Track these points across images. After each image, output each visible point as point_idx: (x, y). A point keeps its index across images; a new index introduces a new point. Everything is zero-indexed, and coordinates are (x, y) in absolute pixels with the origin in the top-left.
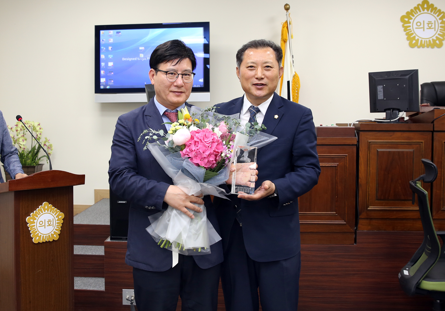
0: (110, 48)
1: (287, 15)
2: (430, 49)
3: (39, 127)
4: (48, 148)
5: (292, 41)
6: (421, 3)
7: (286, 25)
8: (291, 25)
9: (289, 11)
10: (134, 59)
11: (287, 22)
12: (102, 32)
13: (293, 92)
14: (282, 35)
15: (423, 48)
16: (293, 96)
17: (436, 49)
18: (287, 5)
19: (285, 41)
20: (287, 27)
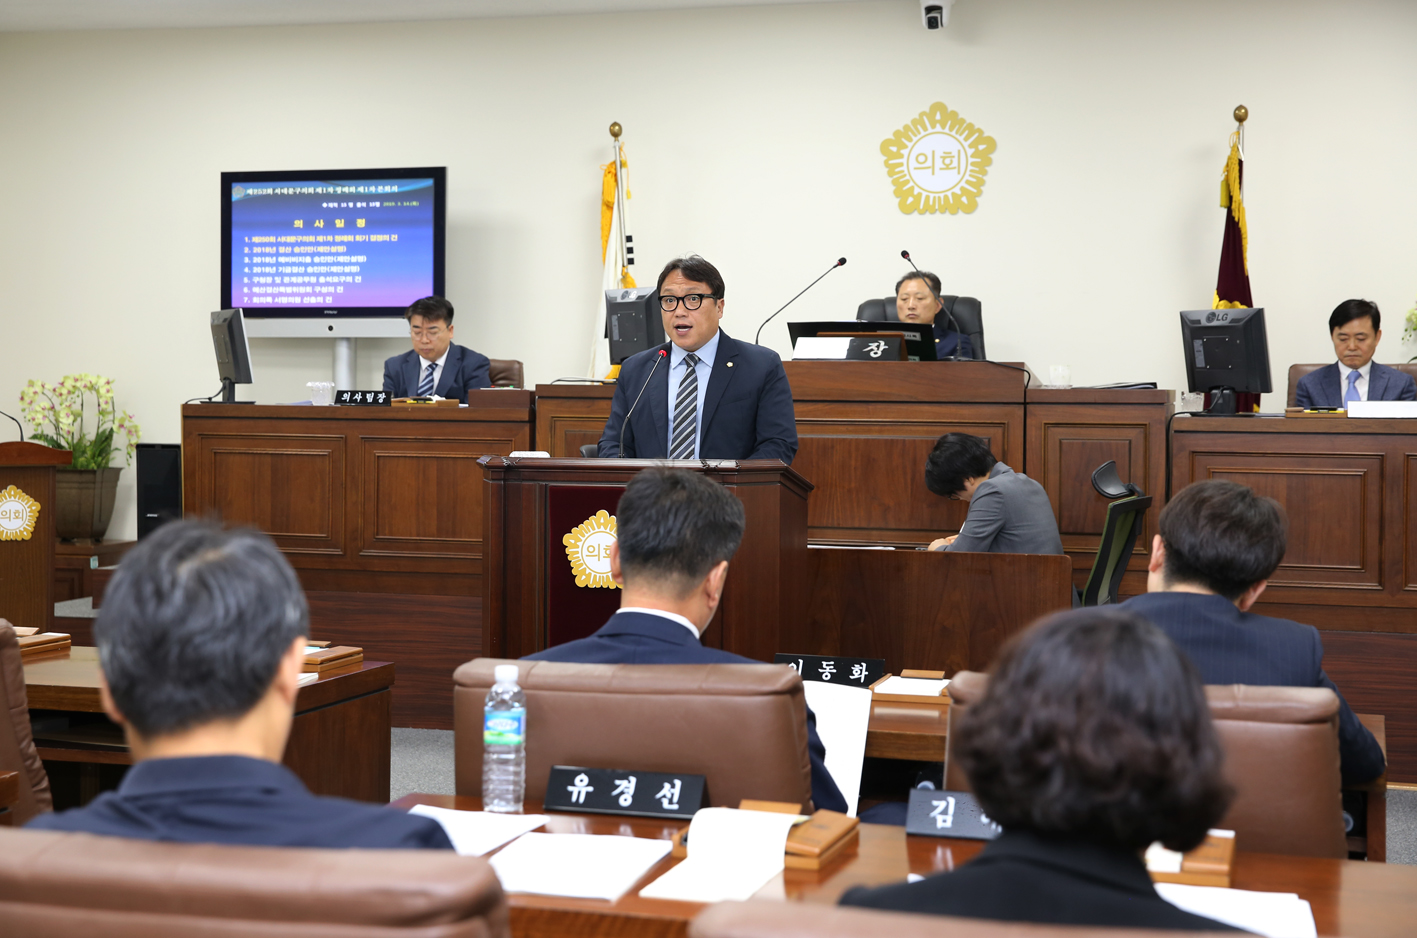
1: (615, 147)
2: (947, 215)
3: (108, 387)
4: (130, 432)
5: (626, 203)
6: (927, 110)
7: (614, 172)
8: (623, 170)
9: (620, 138)
11: (615, 162)
12: (236, 187)
14: (604, 192)
15: (932, 213)
17: (961, 214)
18: (615, 124)
19: (609, 206)
20: (616, 175)
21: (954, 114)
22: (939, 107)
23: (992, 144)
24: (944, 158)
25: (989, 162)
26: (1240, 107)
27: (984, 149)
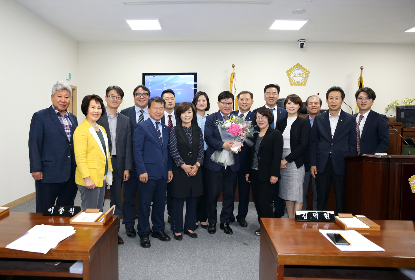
0: (150, 84)
1: (233, 70)
2: (300, 86)
5: (235, 82)
6: (296, 65)
7: (233, 74)
8: (235, 75)
9: (234, 68)
10: (161, 89)
11: (233, 73)
12: (146, 76)
13: (236, 106)
14: (231, 79)
16: (235, 108)
17: (303, 86)
18: (233, 65)
19: (232, 82)
20: (233, 75)
21: (301, 66)
22: (298, 64)
23: (309, 72)
24: (299, 75)
25: (308, 76)
26: (362, 67)
27: (307, 73)
